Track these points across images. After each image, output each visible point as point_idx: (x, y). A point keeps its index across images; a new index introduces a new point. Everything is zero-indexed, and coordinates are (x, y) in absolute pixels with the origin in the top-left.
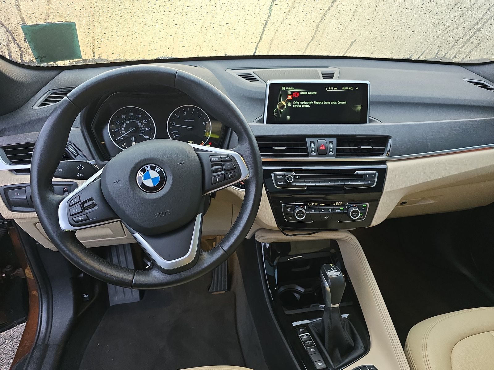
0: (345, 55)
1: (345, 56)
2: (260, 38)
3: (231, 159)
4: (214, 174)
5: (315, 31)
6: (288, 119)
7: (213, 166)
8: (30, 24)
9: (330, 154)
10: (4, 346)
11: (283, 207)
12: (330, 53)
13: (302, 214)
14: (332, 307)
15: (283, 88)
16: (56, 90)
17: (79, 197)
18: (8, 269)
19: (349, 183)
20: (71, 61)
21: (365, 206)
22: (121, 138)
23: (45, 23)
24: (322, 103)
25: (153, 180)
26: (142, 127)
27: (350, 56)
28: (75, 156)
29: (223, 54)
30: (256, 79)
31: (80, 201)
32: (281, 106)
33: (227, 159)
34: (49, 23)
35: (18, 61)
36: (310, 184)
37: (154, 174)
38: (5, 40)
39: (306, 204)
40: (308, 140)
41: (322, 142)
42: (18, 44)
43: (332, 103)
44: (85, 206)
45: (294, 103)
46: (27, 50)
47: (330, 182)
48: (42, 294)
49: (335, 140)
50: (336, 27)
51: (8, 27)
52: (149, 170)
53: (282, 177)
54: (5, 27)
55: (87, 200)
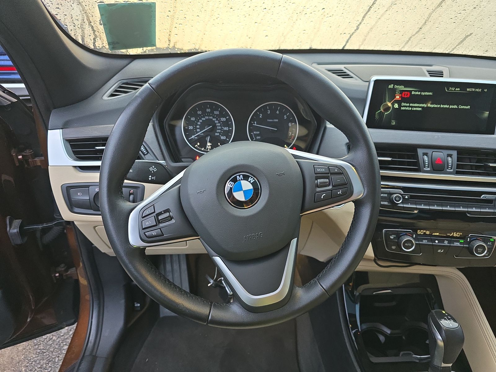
0: (452, 53)
1: (450, 53)
2: (355, 28)
3: (341, 171)
4: (318, 189)
5: (425, 21)
6: (393, 124)
7: (317, 178)
8: (107, 3)
9: (448, 170)
10: (50, 342)
11: (384, 233)
12: (434, 49)
13: (410, 245)
14: (442, 366)
15: (391, 86)
16: (127, 80)
17: (154, 206)
18: (62, 268)
19: (474, 210)
20: (145, 49)
21: (493, 240)
22: (195, 137)
23: (124, 2)
24: (439, 106)
25: (245, 192)
26: (219, 126)
27: (458, 53)
28: (144, 155)
29: (307, 47)
30: (348, 75)
31: (154, 212)
32: (385, 108)
33: (336, 170)
34: (128, 2)
35: (91, 46)
36: (422, 207)
37: (247, 185)
38: (79, 22)
39: (415, 231)
40: (420, 151)
41: (439, 155)
42: (92, 27)
43: (451, 107)
44: (160, 219)
45: (402, 105)
46: (101, 35)
47: (448, 207)
48: (94, 299)
49: (455, 153)
50: (453, 16)
51: (84, 6)
52: (241, 180)
53: (386, 195)
54: (82, 6)
55: (163, 211)
